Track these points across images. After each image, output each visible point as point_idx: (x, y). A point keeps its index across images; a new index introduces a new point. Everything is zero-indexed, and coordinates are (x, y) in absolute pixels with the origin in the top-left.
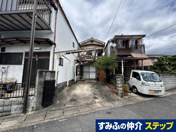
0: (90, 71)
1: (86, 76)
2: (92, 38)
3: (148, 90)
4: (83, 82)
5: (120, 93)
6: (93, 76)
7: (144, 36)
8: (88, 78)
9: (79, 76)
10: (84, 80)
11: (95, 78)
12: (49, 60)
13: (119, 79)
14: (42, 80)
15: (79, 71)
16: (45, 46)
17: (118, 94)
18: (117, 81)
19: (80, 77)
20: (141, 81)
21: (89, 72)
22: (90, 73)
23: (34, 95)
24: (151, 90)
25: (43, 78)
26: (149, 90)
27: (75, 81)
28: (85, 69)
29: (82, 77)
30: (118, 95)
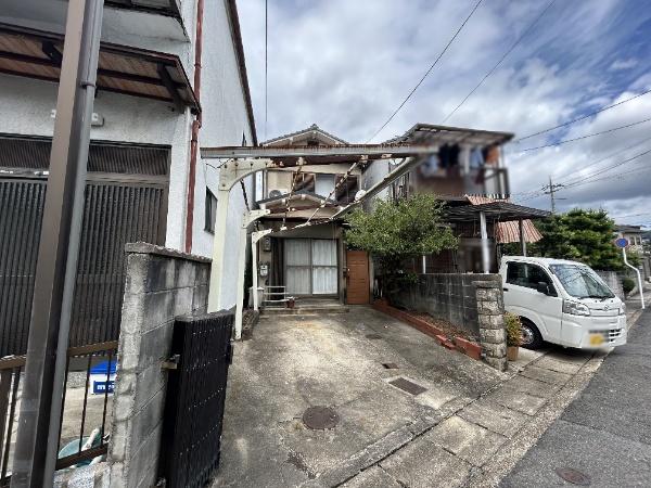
0: (315, 262)
1: (296, 284)
2: (315, 127)
3: (587, 333)
4: (291, 312)
5: (498, 353)
6: (326, 283)
7: (507, 137)
8: (305, 292)
9: (266, 284)
10: (290, 304)
11: (336, 292)
12: (161, 195)
13: (490, 295)
14: (161, 320)
15: (268, 264)
16: (137, 114)
17: (491, 359)
18: (483, 300)
19: (274, 290)
20: (560, 298)
21: (311, 268)
22: (315, 273)
23: (101, 448)
24: (596, 332)
25: (165, 308)
26: (591, 332)
27: (256, 308)
28: (295, 255)
29: (282, 290)
30: (488, 363)
